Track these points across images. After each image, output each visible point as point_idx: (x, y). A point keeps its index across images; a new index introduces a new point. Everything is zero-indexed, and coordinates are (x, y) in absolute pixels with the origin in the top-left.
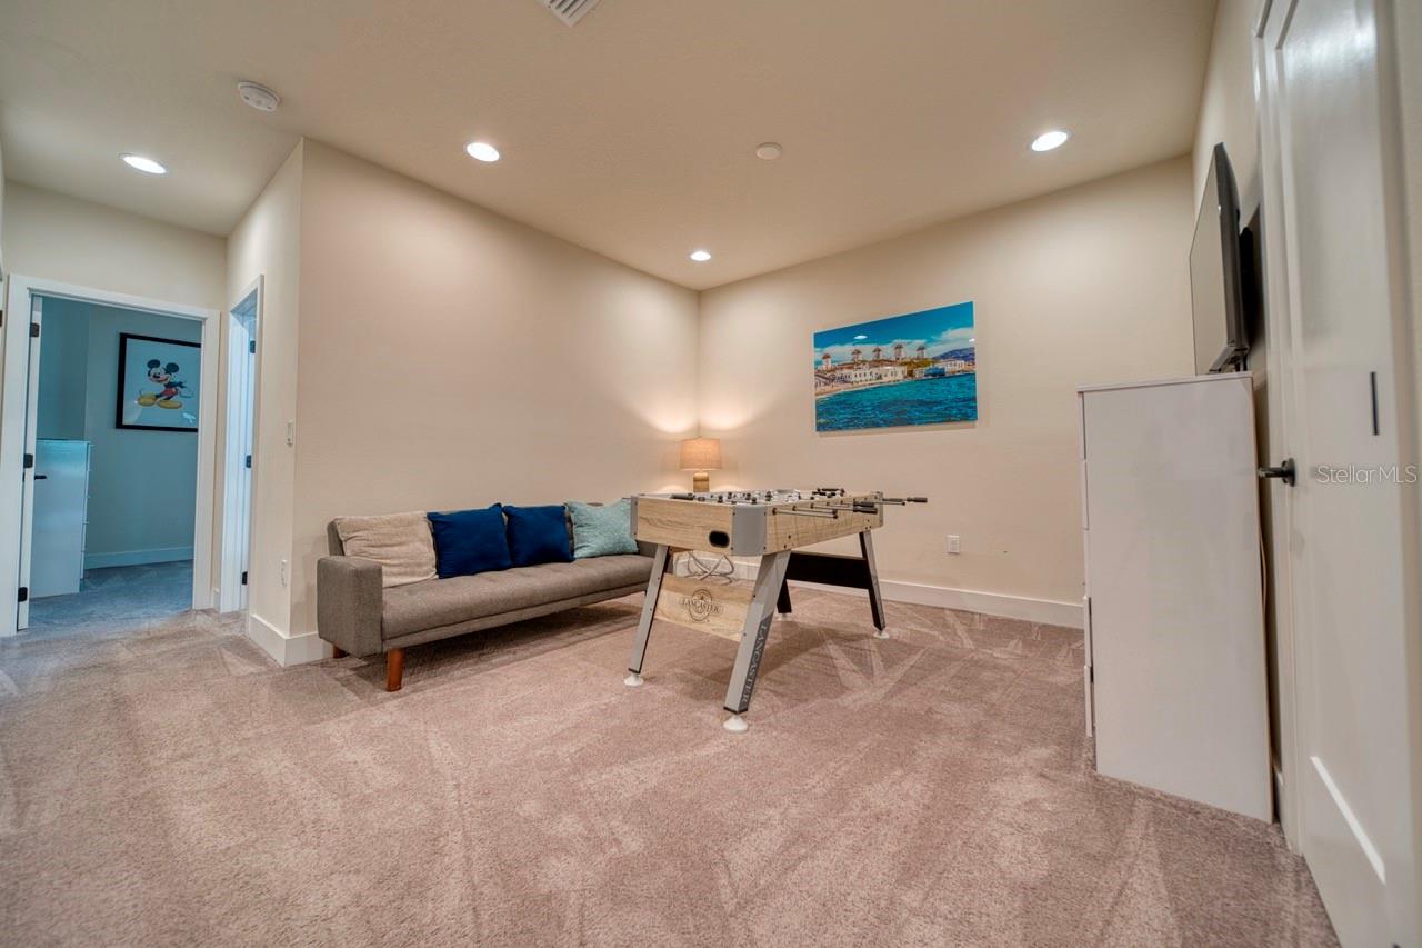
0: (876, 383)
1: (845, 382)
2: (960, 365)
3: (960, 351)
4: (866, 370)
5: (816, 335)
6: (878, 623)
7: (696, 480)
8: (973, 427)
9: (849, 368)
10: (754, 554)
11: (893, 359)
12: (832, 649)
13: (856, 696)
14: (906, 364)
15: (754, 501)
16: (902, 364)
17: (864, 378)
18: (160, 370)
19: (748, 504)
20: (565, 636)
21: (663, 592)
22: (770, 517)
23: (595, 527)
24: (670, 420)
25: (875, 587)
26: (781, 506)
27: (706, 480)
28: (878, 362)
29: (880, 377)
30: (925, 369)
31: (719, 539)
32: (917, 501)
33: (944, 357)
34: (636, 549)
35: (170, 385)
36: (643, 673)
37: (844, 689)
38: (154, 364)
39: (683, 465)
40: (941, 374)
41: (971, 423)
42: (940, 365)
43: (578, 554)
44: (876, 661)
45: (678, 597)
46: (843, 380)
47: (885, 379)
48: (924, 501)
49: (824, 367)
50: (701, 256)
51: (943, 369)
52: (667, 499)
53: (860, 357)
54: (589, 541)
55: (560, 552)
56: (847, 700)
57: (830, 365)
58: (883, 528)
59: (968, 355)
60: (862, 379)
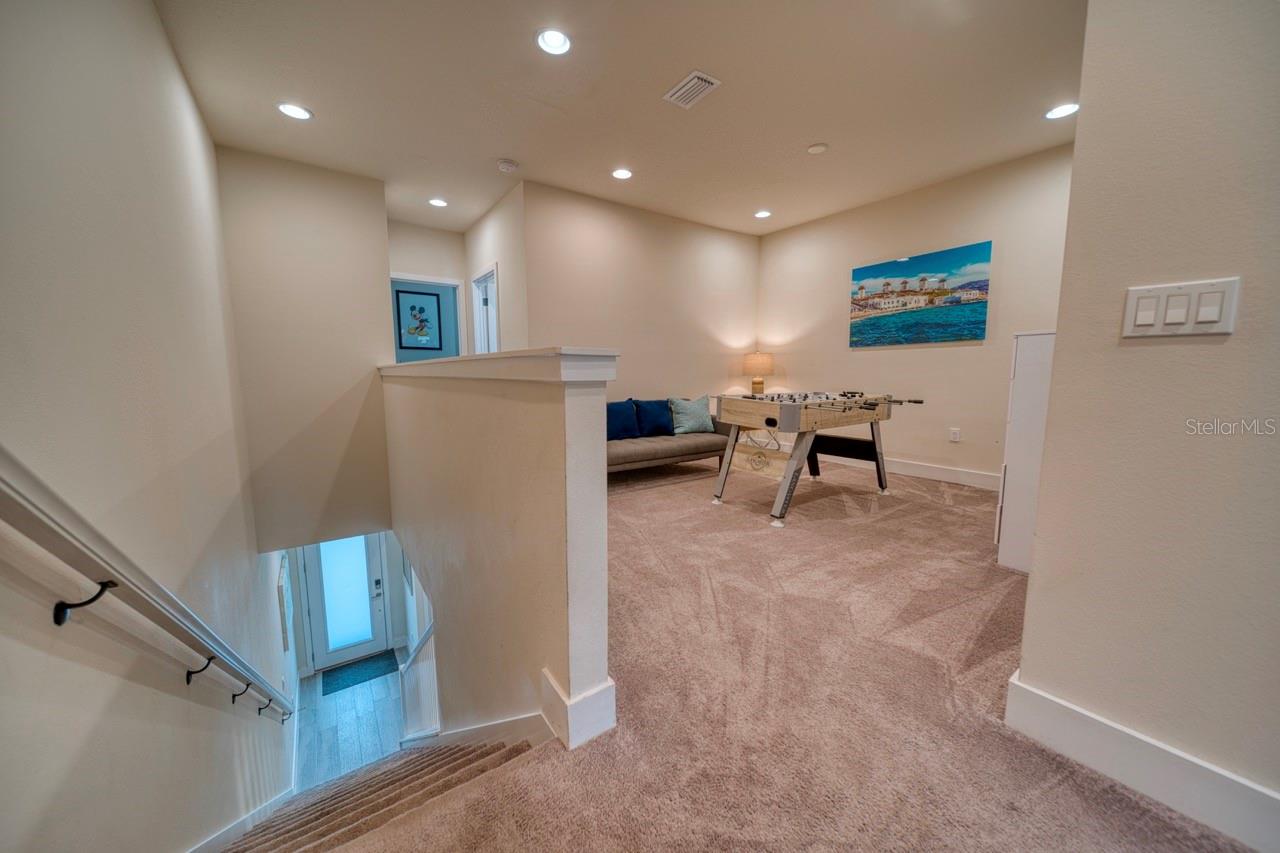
0: (901, 309)
1: (876, 308)
2: (975, 294)
3: (976, 282)
4: (894, 298)
5: (854, 271)
6: (882, 485)
7: (754, 383)
8: (981, 345)
9: (880, 297)
10: (793, 432)
11: (918, 289)
12: (845, 497)
13: (853, 520)
14: (928, 293)
15: (794, 401)
16: (925, 294)
17: (891, 306)
18: (416, 312)
19: (790, 403)
20: (671, 479)
21: (735, 453)
22: (803, 410)
23: (686, 414)
24: (736, 339)
25: (880, 460)
26: (811, 404)
27: (762, 383)
28: (904, 293)
29: (905, 304)
30: (944, 298)
31: (771, 422)
32: (916, 402)
33: (962, 287)
34: (713, 430)
35: (422, 321)
36: (724, 498)
37: (847, 516)
38: (413, 308)
39: (745, 373)
40: (958, 302)
41: (979, 342)
42: (957, 295)
43: (676, 431)
44: (874, 506)
45: (745, 456)
46: (874, 307)
47: (909, 306)
48: (921, 402)
49: (859, 297)
50: (763, 214)
51: (960, 298)
52: (740, 398)
53: (890, 289)
54: (683, 423)
55: (667, 430)
56: (848, 521)
57: (864, 295)
58: (890, 420)
59: (983, 286)
60: (890, 306)
